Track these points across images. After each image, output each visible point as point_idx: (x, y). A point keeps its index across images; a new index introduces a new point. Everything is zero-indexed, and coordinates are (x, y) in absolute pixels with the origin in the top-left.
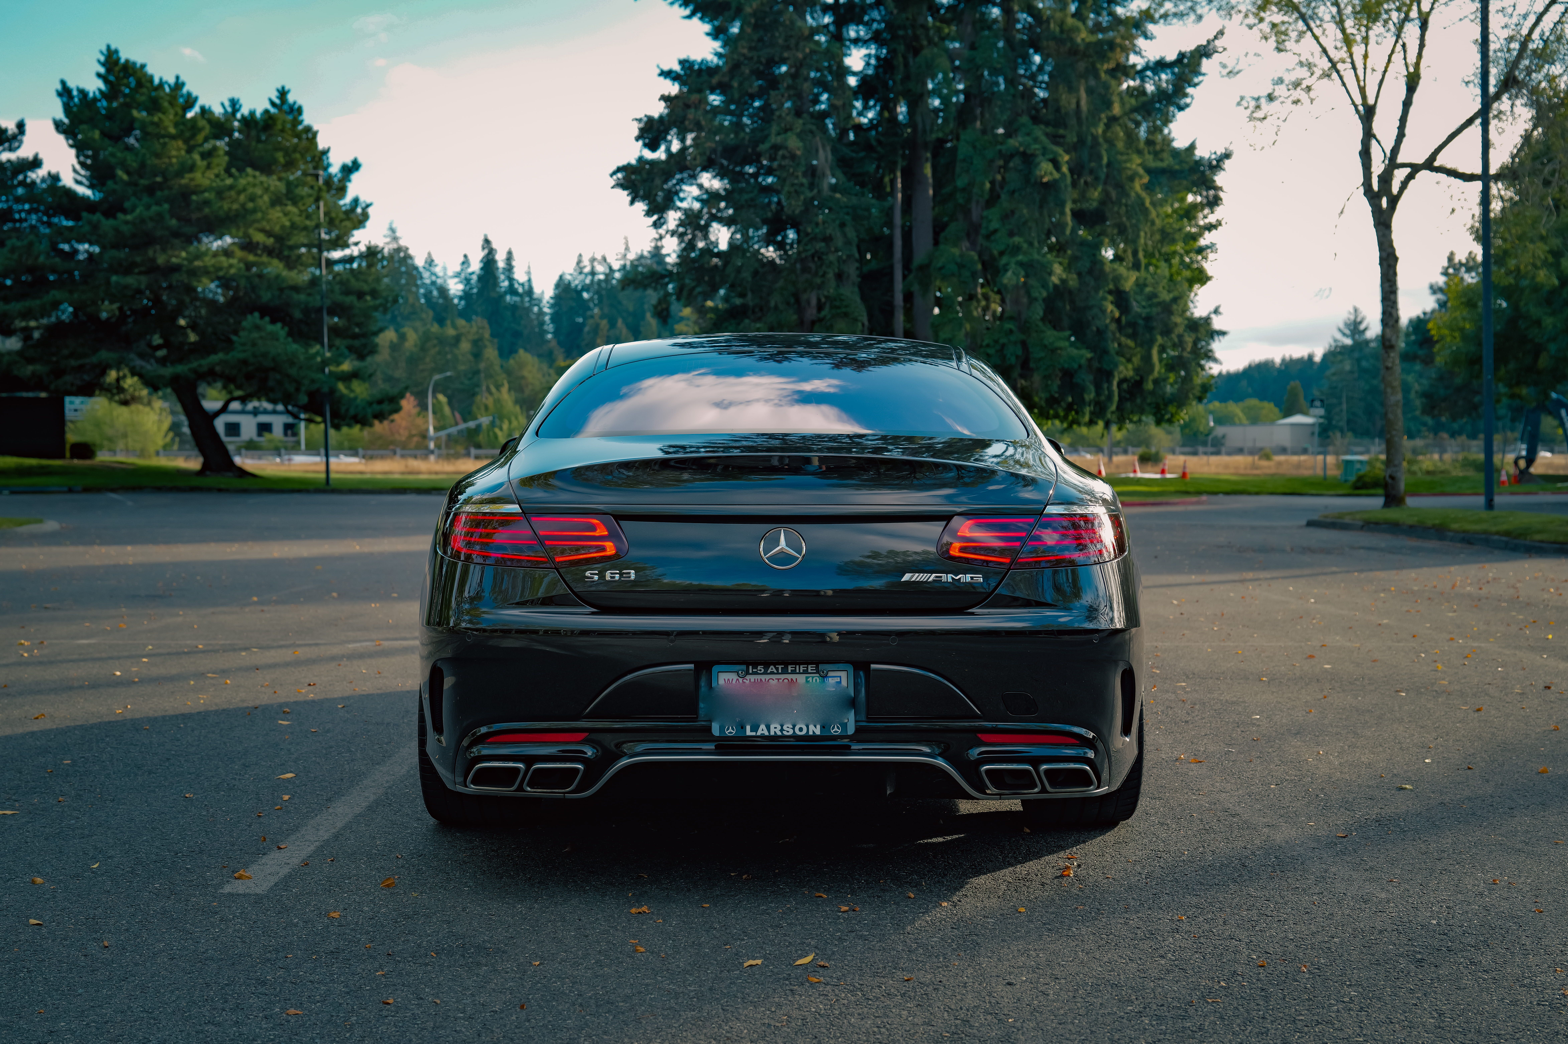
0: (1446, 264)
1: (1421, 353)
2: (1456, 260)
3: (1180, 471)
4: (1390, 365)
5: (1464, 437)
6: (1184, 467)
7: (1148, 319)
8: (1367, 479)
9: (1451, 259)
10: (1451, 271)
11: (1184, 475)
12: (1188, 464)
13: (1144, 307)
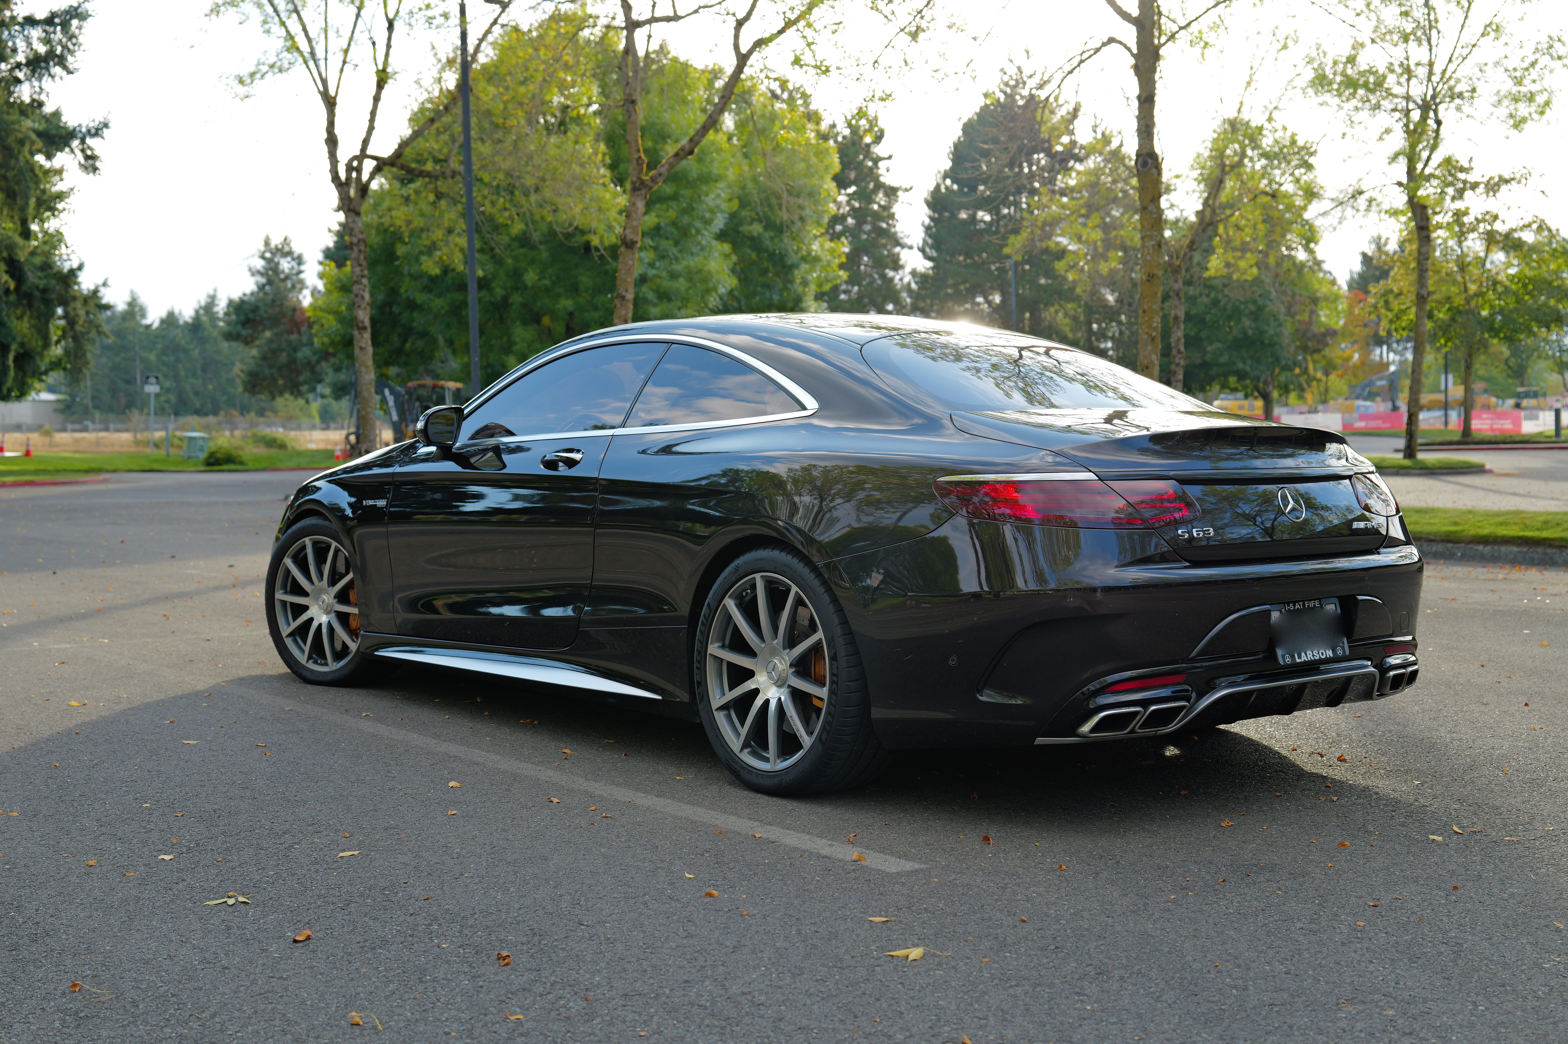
0: (262, 248)
1: (244, 332)
2: (273, 245)
3: (24, 449)
4: (363, 345)
5: (253, 414)
6: (28, 445)
7: (44, 291)
8: (219, 456)
9: (267, 243)
10: (268, 255)
11: (28, 453)
12: (31, 442)
13: (40, 278)
